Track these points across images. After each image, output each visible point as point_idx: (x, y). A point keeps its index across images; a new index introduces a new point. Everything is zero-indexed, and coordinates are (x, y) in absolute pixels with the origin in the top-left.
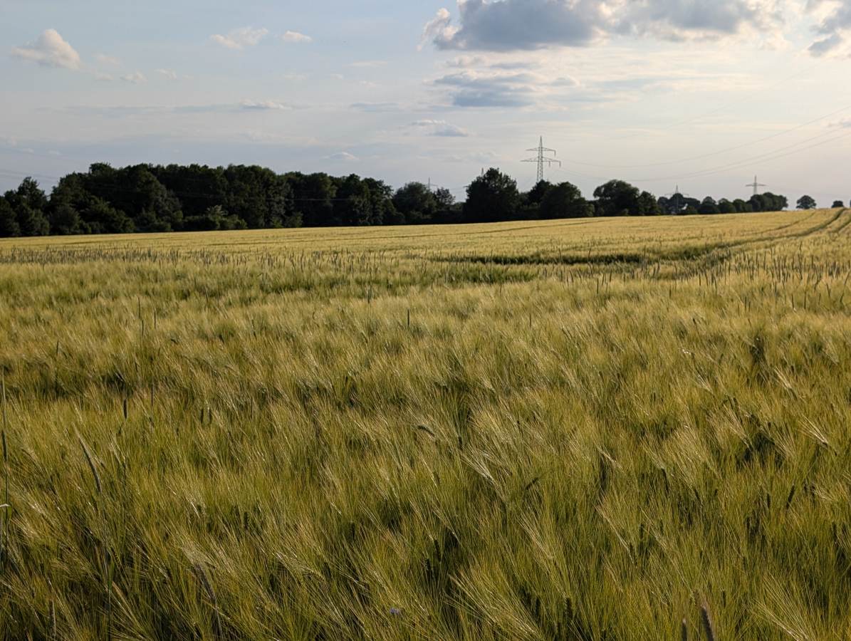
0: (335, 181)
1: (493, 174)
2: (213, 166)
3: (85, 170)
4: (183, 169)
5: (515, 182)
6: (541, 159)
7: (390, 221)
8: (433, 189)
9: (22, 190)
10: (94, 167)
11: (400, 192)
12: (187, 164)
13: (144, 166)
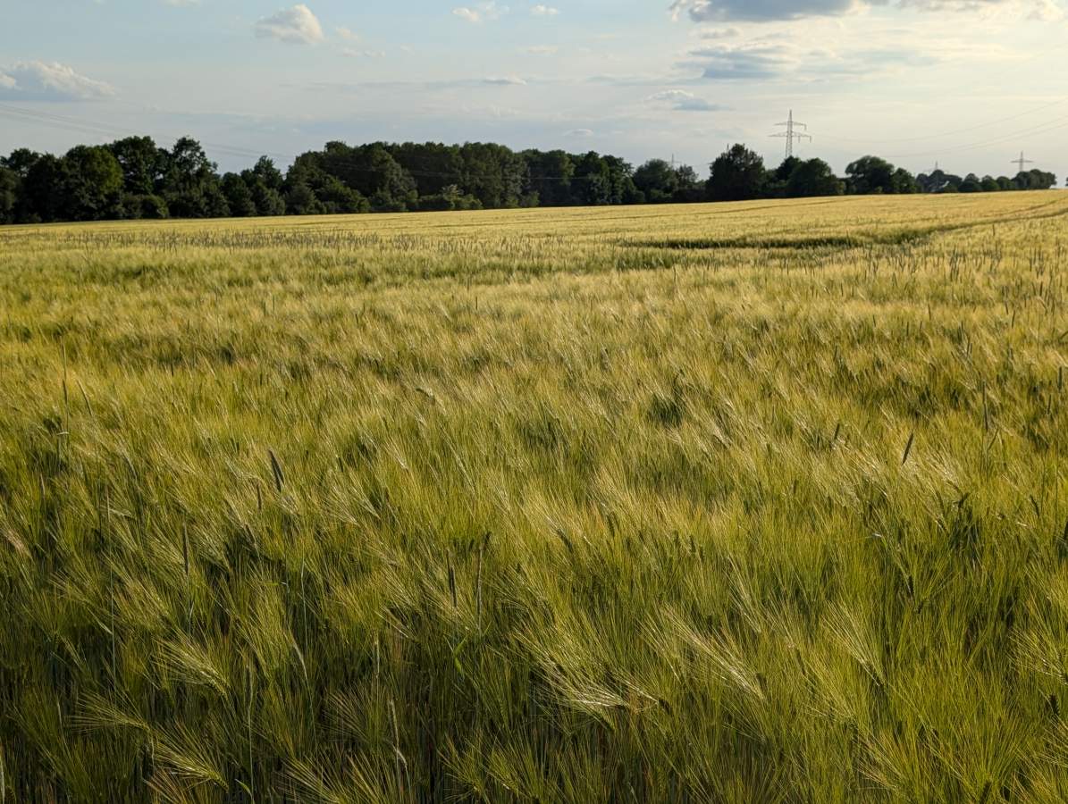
0: (573, 159)
1: (738, 150)
2: (448, 144)
3: (321, 148)
4: (419, 147)
5: (762, 158)
6: (790, 134)
7: (629, 200)
8: (676, 167)
9: (258, 169)
10: (330, 145)
11: (640, 170)
12: (423, 142)
13: (379, 144)
